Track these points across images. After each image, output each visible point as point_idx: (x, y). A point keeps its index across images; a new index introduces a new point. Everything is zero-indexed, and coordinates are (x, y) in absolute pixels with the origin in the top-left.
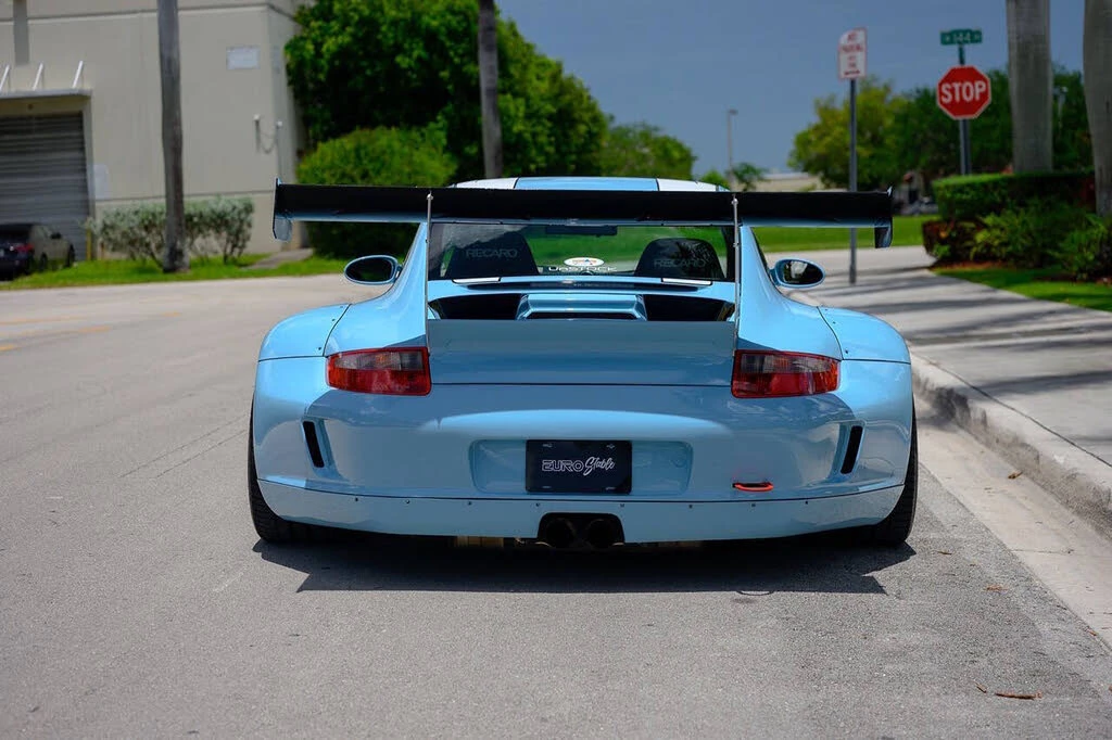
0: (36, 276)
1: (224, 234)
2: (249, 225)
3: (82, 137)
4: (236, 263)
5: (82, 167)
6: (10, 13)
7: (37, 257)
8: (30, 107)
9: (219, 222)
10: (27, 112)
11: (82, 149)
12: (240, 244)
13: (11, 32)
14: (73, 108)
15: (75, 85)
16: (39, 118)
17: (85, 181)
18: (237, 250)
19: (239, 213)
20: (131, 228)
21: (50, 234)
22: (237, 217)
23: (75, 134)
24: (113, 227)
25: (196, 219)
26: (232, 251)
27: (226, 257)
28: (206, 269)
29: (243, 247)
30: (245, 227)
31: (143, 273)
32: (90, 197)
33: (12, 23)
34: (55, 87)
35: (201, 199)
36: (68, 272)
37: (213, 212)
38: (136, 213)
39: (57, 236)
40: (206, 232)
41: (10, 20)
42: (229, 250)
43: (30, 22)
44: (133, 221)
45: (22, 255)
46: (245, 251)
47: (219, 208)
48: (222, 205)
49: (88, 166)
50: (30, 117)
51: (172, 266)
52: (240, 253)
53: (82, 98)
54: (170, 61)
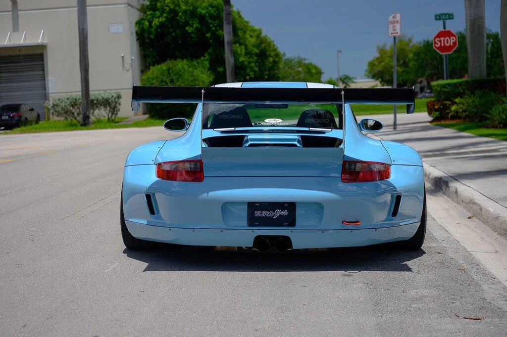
0: (22, 128)
1: (108, 108)
2: (119, 104)
3: (43, 65)
4: (113, 121)
5: (43, 78)
6: (11, 9)
7: (23, 119)
8: (20, 51)
9: (106, 103)
10: (18, 53)
11: (43, 70)
12: (115, 113)
13: (11, 17)
14: (39, 52)
15: (40, 41)
16: (24, 56)
17: (45, 84)
18: (114, 116)
19: (115, 99)
20: (66, 106)
21: (29, 109)
22: (113, 101)
23: (40, 63)
24: (57, 105)
25: (95, 102)
26: (111, 116)
27: (109, 119)
28: (100, 124)
29: (117, 114)
30: (118, 105)
31: (72, 126)
32: (47, 92)
33: (11, 13)
34: (31, 42)
35: (97, 92)
36: (38, 126)
37: (103, 98)
38: (68, 99)
39: (32, 110)
40: (100, 108)
41: (10, 11)
42: (110, 116)
43: (19, 12)
44: (66, 102)
45: (16, 118)
46: (117, 116)
47: (105, 97)
48: (107, 95)
49: (46, 78)
50: (19, 56)
51: (85, 123)
52: (115, 117)
53: (43, 47)
54: (83, 30)
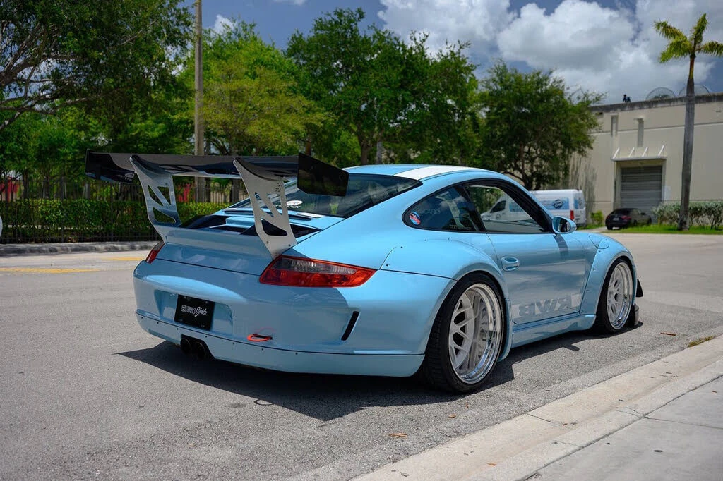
0: (630, 229)
1: (713, 216)
3: (661, 176)
4: (717, 229)
5: (660, 187)
6: (637, 128)
7: (632, 221)
9: (709, 211)
10: (640, 165)
11: (661, 180)
12: (719, 221)
13: (637, 134)
14: (660, 164)
15: (659, 155)
16: (644, 167)
17: (661, 193)
18: (717, 224)
19: (719, 208)
20: (671, 212)
21: (640, 212)
22: (717, 210)
23: (659, 174)
24: (663, 211)
26: (715, 224)
27: (712, 226)
28: (702, 230)
29: (721, 222)
31: (670, 230)
32: (662, 199)
33: (637, 131)
34: (652, 155)
35: (702, 202)
36: (648, 228)
37: (707, 207)
38: (674, 206)
39: (643, 214)
40: (704, 215)
41: (635, 130)
43: (645, 130)
45: (626, 220)
46: (721, 224)
47: (709, 206)
48: (710, 204)
49: (663, 187)
50: (640, 168)
51: (681, 228)
53: (663, 160)
54: (688, 144)
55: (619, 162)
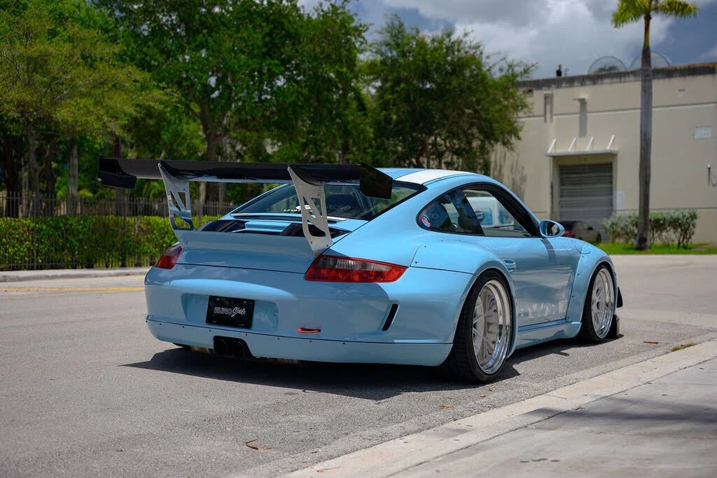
1: (679, 230)
2: (694, 225)
3: (611, 176)
4: (685, 247)
5: (611, 192)
6: (579, 111)
8: (585, 160)
9: (675, 223)
10: (583, 162)
11: (611, 183)
12: (688, 236)
13: (578, 120)
14: (608, 160)
15: (608, 148)
16: (589, 165)
17: (612, 199)
18: (685, 240)
19: (687, 219)
20: (626, 226)
21: (586, 227)
22: (685, 222)
23: (608, 174)
24: (616, 224)
25: (661, 222)
26: (683, 241)
27: (679, 243)
28: (666, 248)
29: (690, 238)
30: (691, 227)
32: (614, 208)
33: (578, 116)
34: (598, 149)
35: (666, 211)
37: (672, 217)
38: (630, 217)
39: (590, 229)
40: (668, 229)
41: (578, 114)
42: (681, 240)
43: (588, 115)
44: (627, 221)
46: (690, 240)
47: (675, 216)
48: (676, 214)
49: (614, 192)
50: (583, 165)
51: (641, 246)
52: (687, 242)
53: (612, 155)
54: (645, 134)
55: (556, 159)
